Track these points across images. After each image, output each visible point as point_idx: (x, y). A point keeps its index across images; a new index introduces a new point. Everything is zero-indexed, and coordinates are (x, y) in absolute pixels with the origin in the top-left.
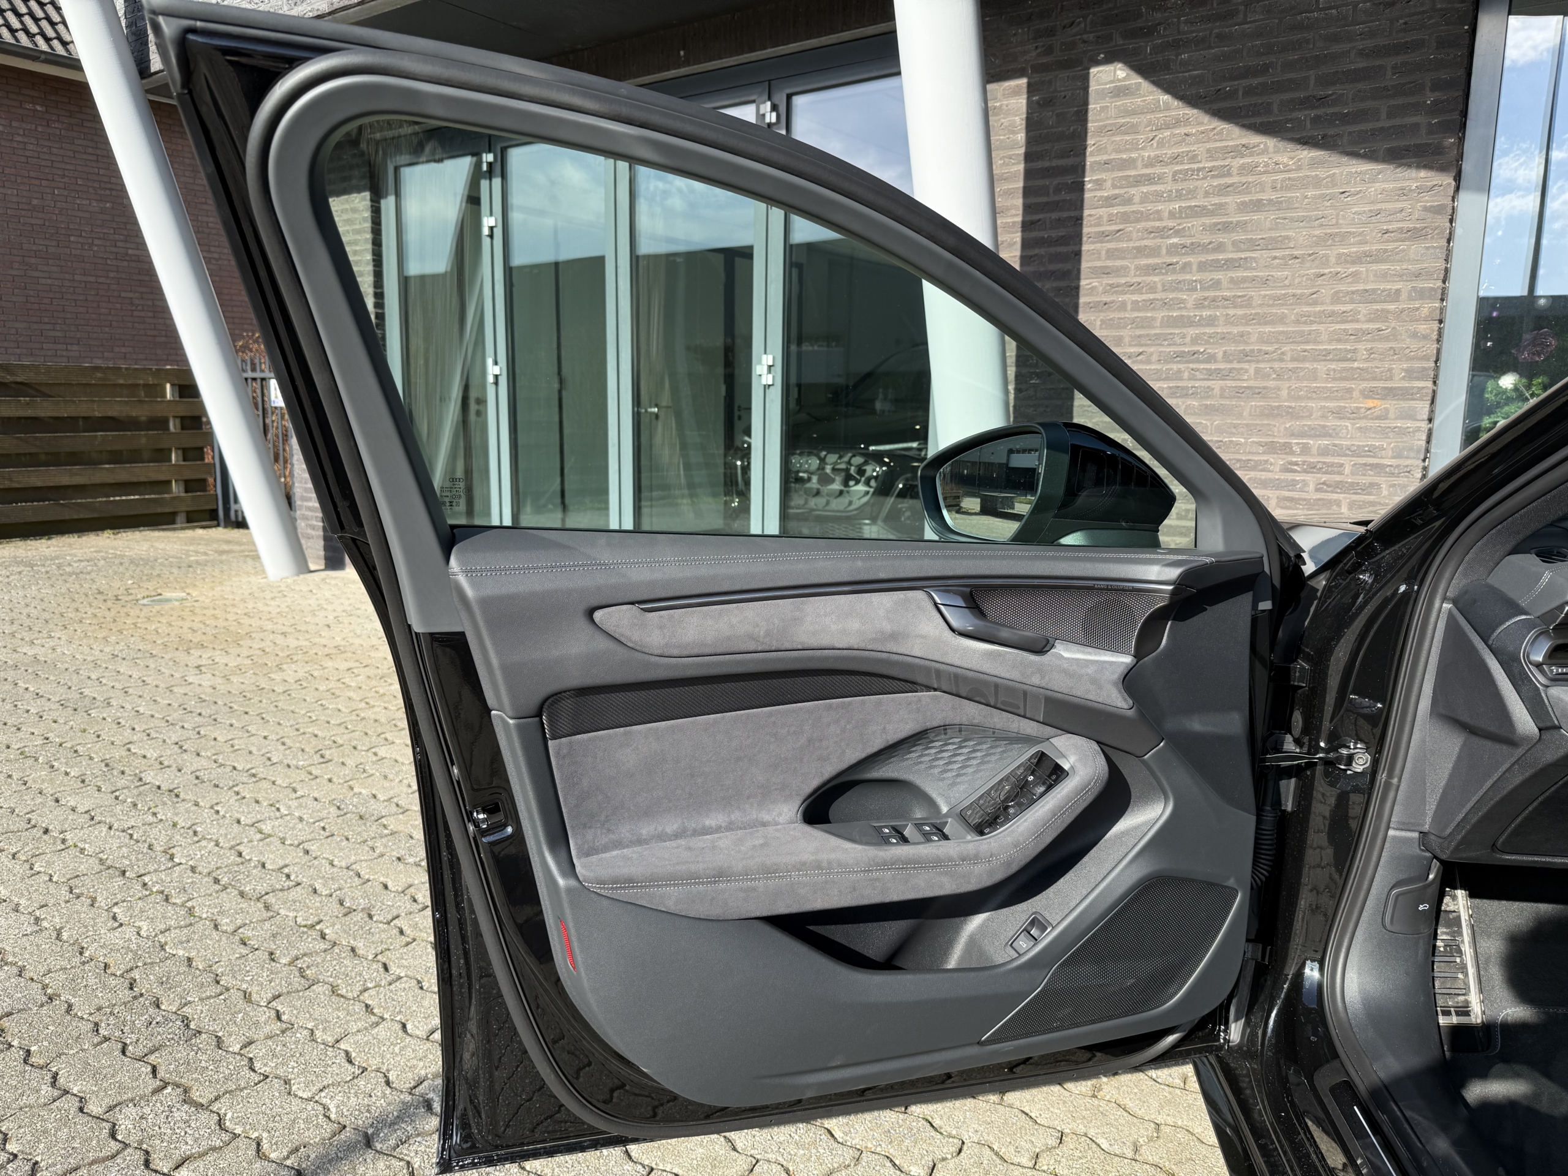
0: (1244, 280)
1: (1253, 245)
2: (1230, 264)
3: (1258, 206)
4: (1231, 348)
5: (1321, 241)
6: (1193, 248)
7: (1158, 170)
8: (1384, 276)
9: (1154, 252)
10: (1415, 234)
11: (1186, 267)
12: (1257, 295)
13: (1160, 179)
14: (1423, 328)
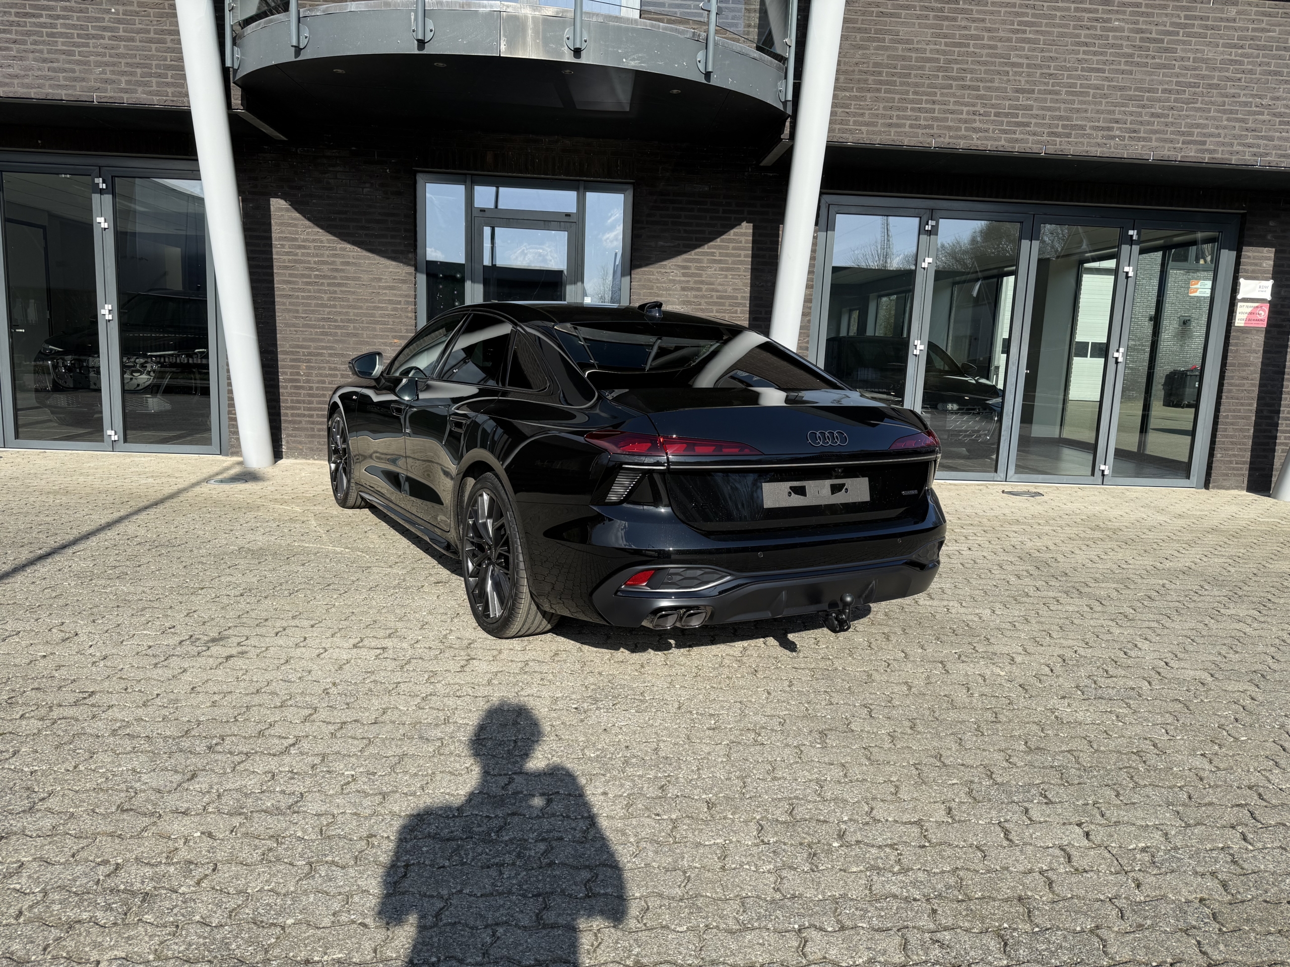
0: (346, 291)
1: (348, 278)
2: (339, 285)
3: (348, 263)
4: (343, 317)
5: (373, 280)
6: (324, 277)
7: (307, 244)
8: (395, 295)
9: (309, 276)
10: (404, 281)
11: (322, 284)
12: (351, 297)
13: (309, 248)
14: (410, 315)
